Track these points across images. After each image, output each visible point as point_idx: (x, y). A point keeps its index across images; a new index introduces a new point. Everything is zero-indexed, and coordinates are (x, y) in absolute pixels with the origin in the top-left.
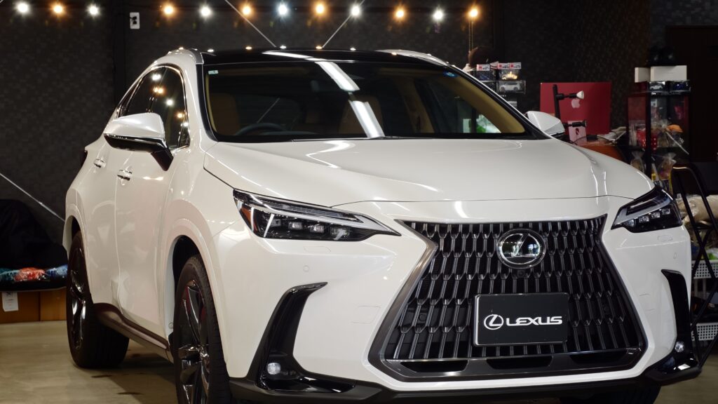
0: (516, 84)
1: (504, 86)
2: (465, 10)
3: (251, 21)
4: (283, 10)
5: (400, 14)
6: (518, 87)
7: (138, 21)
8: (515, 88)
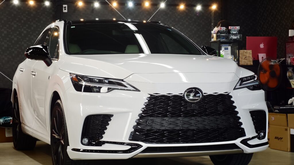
0: (238, 36)
1: (232, 37)
2: (210, 5)
3: (116, 9)
4: (131, 5)
5: (182, 7)
6: (238, 37)
7: (66, 8)
8: (237, 38)
